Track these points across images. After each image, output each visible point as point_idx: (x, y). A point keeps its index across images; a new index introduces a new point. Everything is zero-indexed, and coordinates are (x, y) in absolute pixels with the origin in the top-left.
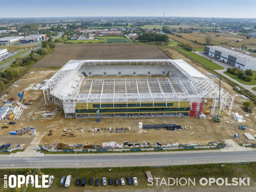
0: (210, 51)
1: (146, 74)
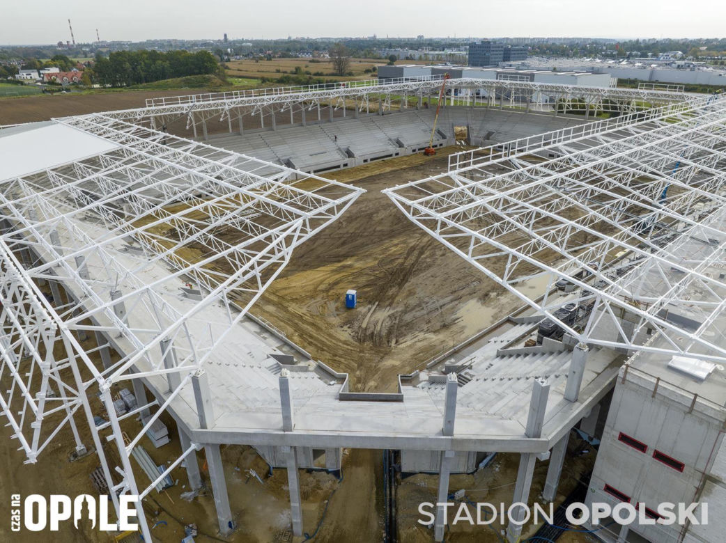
0: (406, 75)
1: (392, 149)
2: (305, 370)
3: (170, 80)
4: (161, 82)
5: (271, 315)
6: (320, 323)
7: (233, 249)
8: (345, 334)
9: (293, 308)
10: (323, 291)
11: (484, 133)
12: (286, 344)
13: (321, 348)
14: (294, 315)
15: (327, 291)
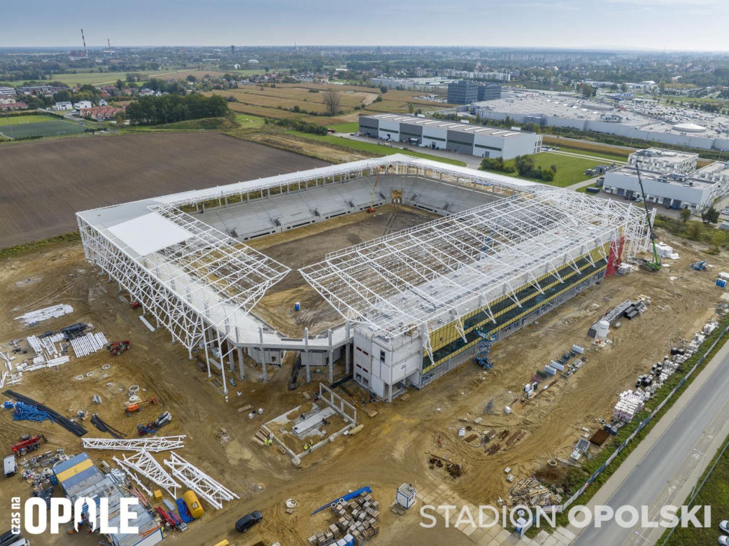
0: (380, 126)
1: (346, 209)
2: (272, 333)
3: (188, 121)
4: (182, 123)
5: (260, 312)
6: (282, 317)
7: (247, 291)
8: (292, 322)
9: (271, 310)
10: (286, 302)
11: (412, 195)
12: (266, 324)
13: (281, 327)
14: (271, 313)
15: (287, 302)
